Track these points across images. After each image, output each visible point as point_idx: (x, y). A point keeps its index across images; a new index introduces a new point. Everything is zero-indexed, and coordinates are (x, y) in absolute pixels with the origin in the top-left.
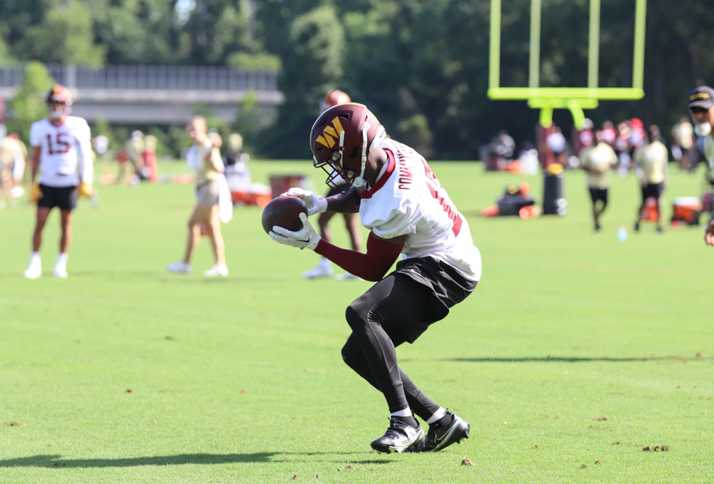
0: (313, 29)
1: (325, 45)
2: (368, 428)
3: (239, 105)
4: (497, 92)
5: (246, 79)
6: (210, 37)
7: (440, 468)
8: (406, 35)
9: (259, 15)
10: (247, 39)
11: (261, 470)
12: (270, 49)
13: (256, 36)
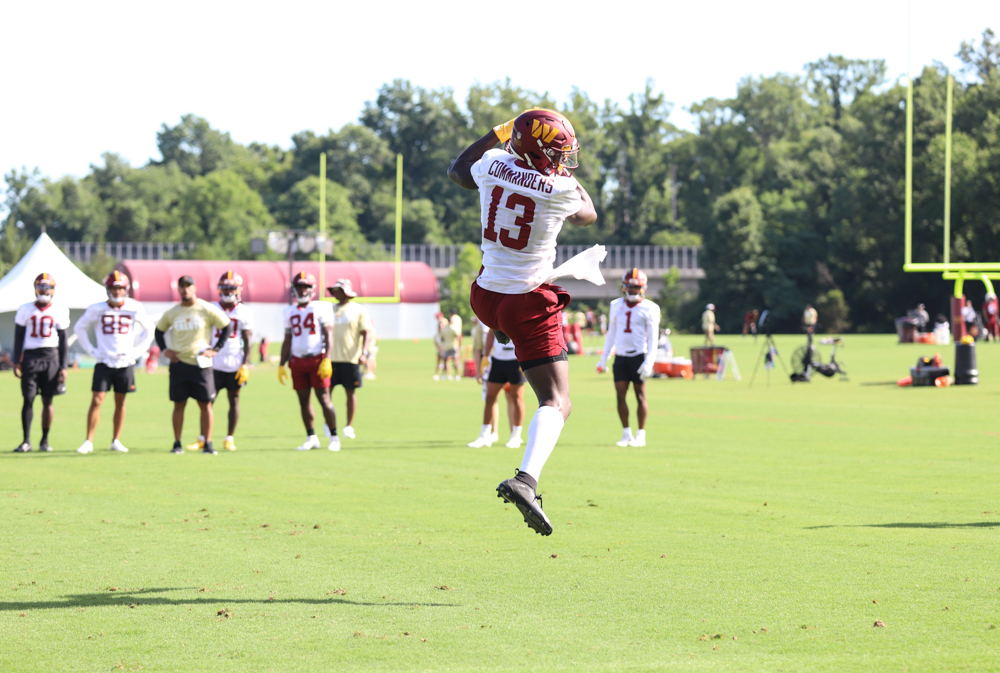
0: (734, 207)
1: (745, 222)
2: (784, 592)
3: (664, 281)
4: (910, 266)
5: (670, 256)
6: (634, 217)
7: (853, 629)
8: (822, 212)
9: (680, 195)
10: (670, 218)
11: (679, 632)
12: (692, 228)
13: (678, 216)
